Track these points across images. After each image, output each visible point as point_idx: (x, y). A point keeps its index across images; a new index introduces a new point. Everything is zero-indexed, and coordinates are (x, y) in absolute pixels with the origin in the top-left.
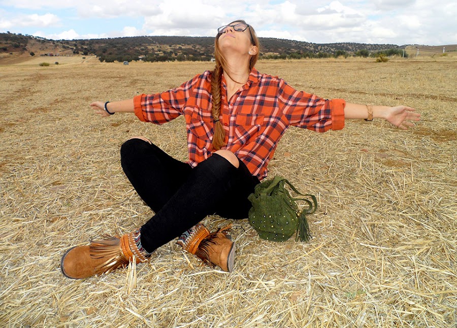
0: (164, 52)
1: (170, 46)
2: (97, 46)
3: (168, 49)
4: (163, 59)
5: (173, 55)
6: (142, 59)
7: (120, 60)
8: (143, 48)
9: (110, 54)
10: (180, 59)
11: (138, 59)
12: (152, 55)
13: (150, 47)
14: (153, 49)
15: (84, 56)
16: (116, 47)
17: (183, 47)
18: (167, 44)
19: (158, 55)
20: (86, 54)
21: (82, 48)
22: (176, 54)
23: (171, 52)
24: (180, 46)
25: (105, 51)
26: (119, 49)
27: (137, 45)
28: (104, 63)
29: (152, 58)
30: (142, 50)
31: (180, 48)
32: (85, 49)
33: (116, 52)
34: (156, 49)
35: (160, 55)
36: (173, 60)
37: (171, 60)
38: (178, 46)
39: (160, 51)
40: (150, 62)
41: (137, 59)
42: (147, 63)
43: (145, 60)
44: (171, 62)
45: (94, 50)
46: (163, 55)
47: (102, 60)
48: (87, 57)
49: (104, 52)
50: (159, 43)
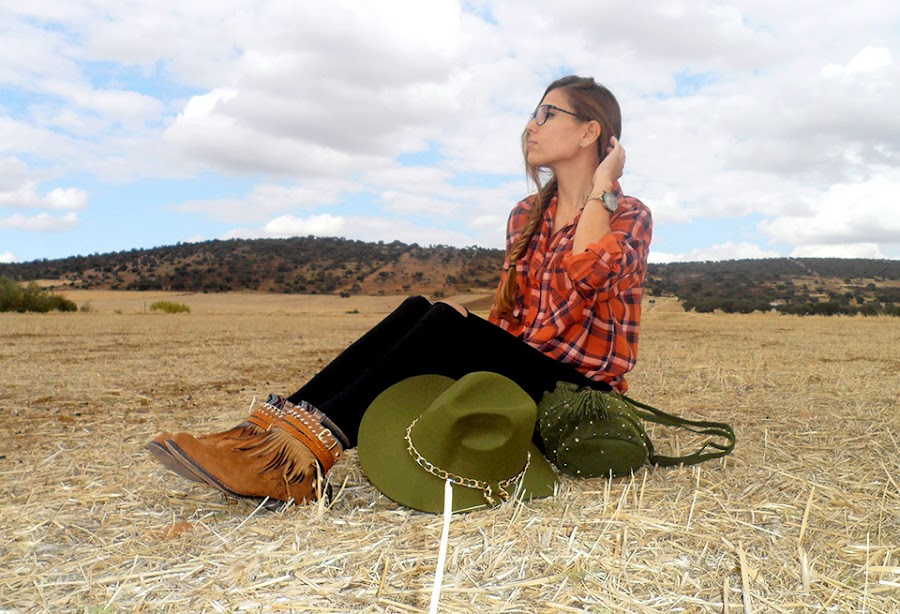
0: (832, 295)
1: (847, 282)
2: (680, 279)
3: (842, 287)
4: (828, 310)
5: (853, 303)
6: (778, 308)
7: (729, 309)
8: (782, 283)
9: (709, 295)
10: (869, 311)
11: (769, 308)
12: (801, 299)
13: (798, 283)
14: (805, 287)
15: (652, 298)
16: (721, 280)
17: (878, 285)
18: (840, 276)
19: (816, 299)
20: (657, 293)
21: (651, 280)
22: (860, 301)
23: (849, 296)
24: (872, 281)
25: (696, 287)
26: (727, 285)
27: (769, 279)
28: (692, 313)
29: (800, 306)
30: (781, 288)
31: (872, 287)
32: (658, 283)
33: (720, 292)
34: (813, 287)
35: (822, 301)
36: (852, 312)
37: (846, 312)
38: (866, 282)
39: (820, 291)
40: (796, 316)
41: (765, 308)
42: (788, 317)
43: (783, 310)
44: (844, 318)
45: (676, 285)
46: (827, 300)
47: (687, 308)
48: (658, 300)
49: (695, 290)
50: (822, 275)
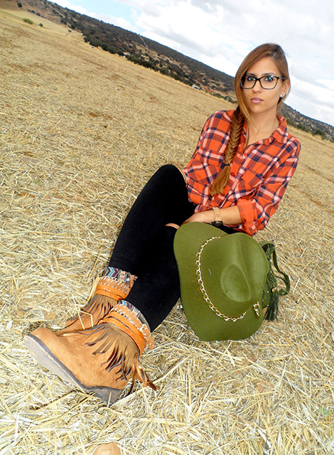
0: (151, 59)
1: (159, 55)
2: (86, 24)
3: (156, 57)
4: (147, 65)
5: (158, 65)
6: (127, 56)
7: (105, 49)
8: (132, 45)
9: (97, 38)
10: (163, 72)
11: (123, 55)
12: (138, 56)
13: (138, 48)
14: (141, 51)
15: (70, 29)
16: (105, 33)
17: (170, 62)
18: (157, 51)
19: (143, 58)
20: (73, 28)
21: (72, 20)
22: (161, 66)
23: (157, 62)
24: (169, 59)
25: (93, 32)
26: (107, 37)
27: (126, 40)
28: (88, 44)
29: (136, 59)
30: (130, 47)
31: (167, 62)
32: (75, 22)
33: (103, 39)
34: (144, 52)
35: (146, 60)
36: (157, 70)
37: (154, 69)
38: (166, 58)
39: (147, 55)
40: (133, 63)
41: (121, 54)
42: (130, 62)
43: (129, 58)
44: (153, 71)
45: (83, 27)
46: (148, 61)
47: (86, 41)
48: (73, 31)
49: (92, 33)
50: (149, 48)
